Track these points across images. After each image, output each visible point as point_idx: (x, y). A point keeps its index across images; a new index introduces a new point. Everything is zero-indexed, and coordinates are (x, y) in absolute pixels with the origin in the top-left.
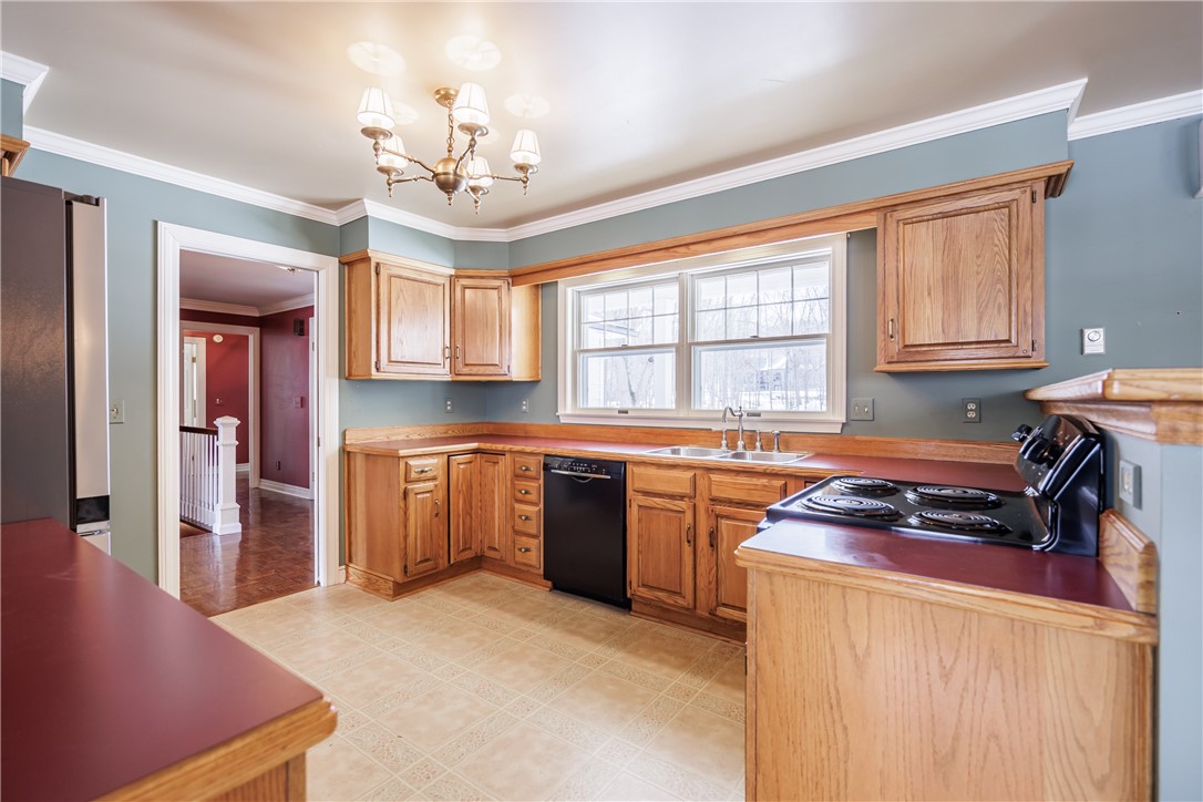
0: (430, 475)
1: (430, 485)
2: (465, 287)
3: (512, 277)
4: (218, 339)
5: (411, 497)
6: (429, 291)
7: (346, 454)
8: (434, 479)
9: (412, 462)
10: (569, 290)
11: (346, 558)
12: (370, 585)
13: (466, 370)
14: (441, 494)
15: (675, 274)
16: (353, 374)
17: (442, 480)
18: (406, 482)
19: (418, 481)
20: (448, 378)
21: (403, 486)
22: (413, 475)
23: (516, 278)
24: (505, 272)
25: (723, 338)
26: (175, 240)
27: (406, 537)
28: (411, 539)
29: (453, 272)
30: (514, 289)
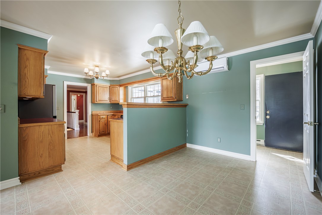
0: (104, 118)
1: (104, 120)
2: (112, 88)
3: (120, 86)
4: (79, 95)
5: (101, 122)
6: (105, 89)
7: (92, 115)
8: (105, 119)
9: (101, 116)
10: (130, 88)
11: (92, 132)
12: (95, 136)
13: (112, 101)
14: (106, 122)
15: (143, 85)
16: (93, 103)
17: (106, 119)
18: (100, 119)
19: (102, 119)
20: (109, 103)
21: (99, 120)
22: (101, 118)
23: (121, 86)
24: (118, 85)
25: (150, 96)
26: (66, 83)
27: (100, 128)
28: (101, 128)
29: (110, 85)
30: (120, 88)
